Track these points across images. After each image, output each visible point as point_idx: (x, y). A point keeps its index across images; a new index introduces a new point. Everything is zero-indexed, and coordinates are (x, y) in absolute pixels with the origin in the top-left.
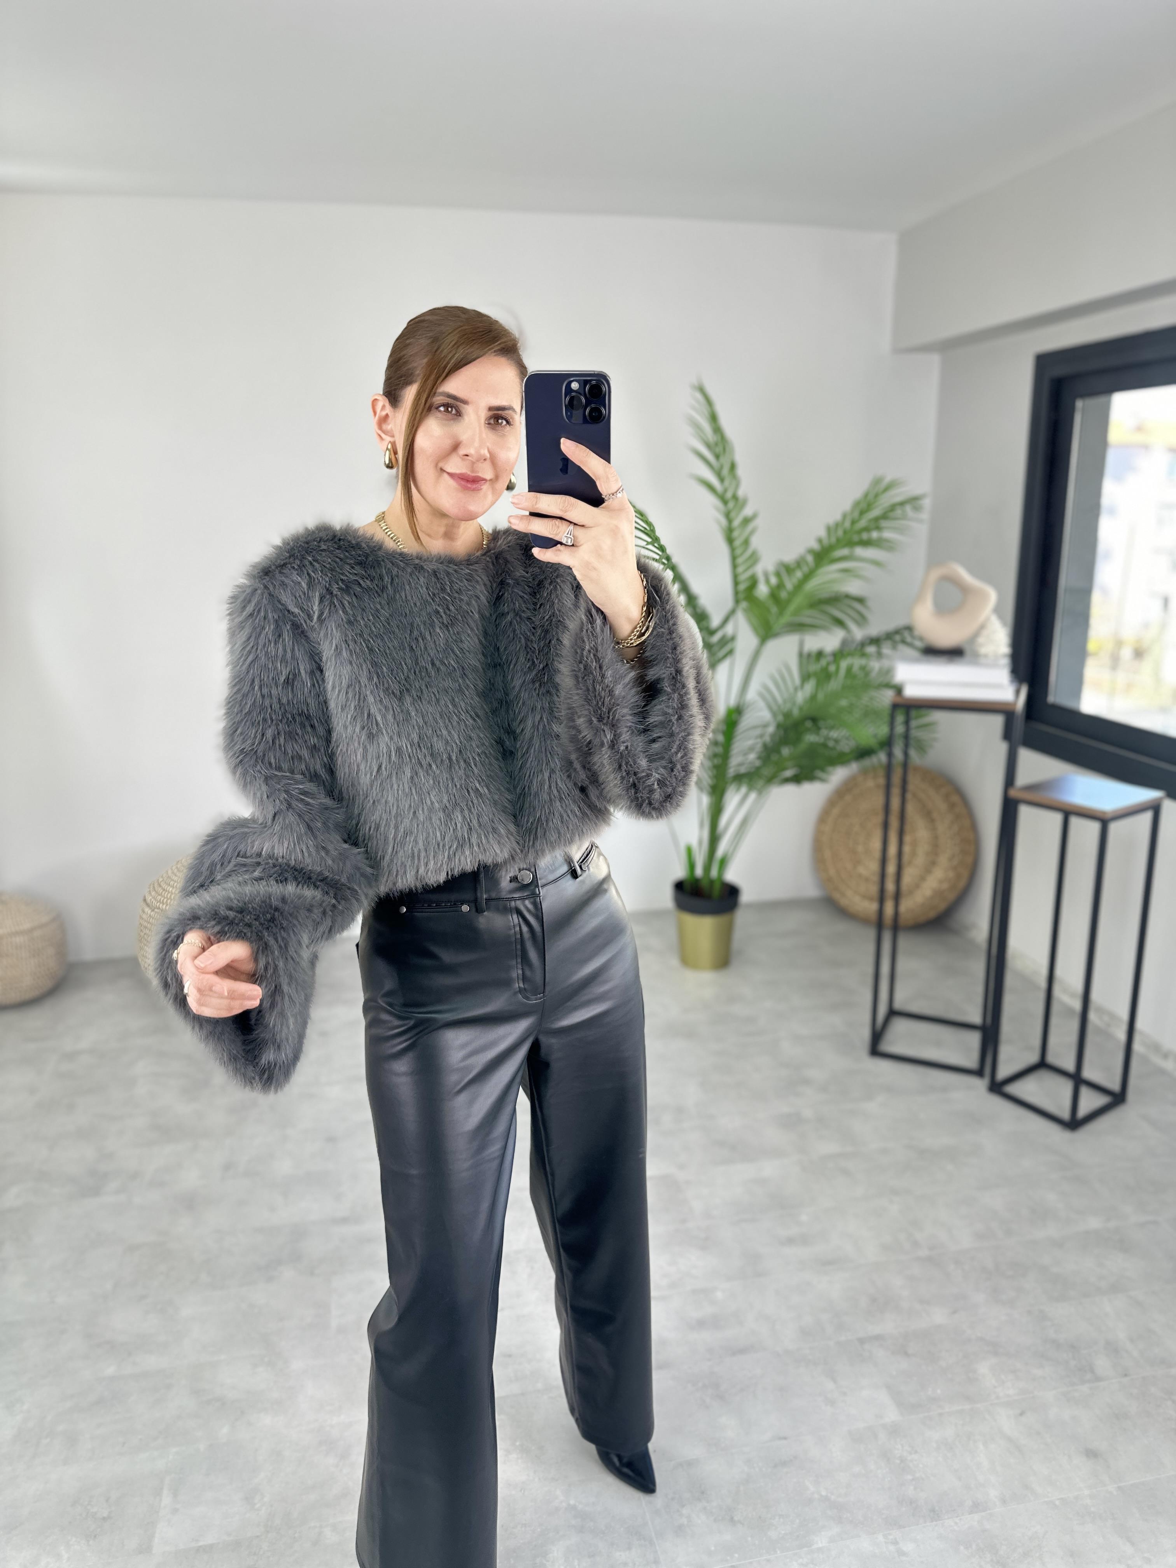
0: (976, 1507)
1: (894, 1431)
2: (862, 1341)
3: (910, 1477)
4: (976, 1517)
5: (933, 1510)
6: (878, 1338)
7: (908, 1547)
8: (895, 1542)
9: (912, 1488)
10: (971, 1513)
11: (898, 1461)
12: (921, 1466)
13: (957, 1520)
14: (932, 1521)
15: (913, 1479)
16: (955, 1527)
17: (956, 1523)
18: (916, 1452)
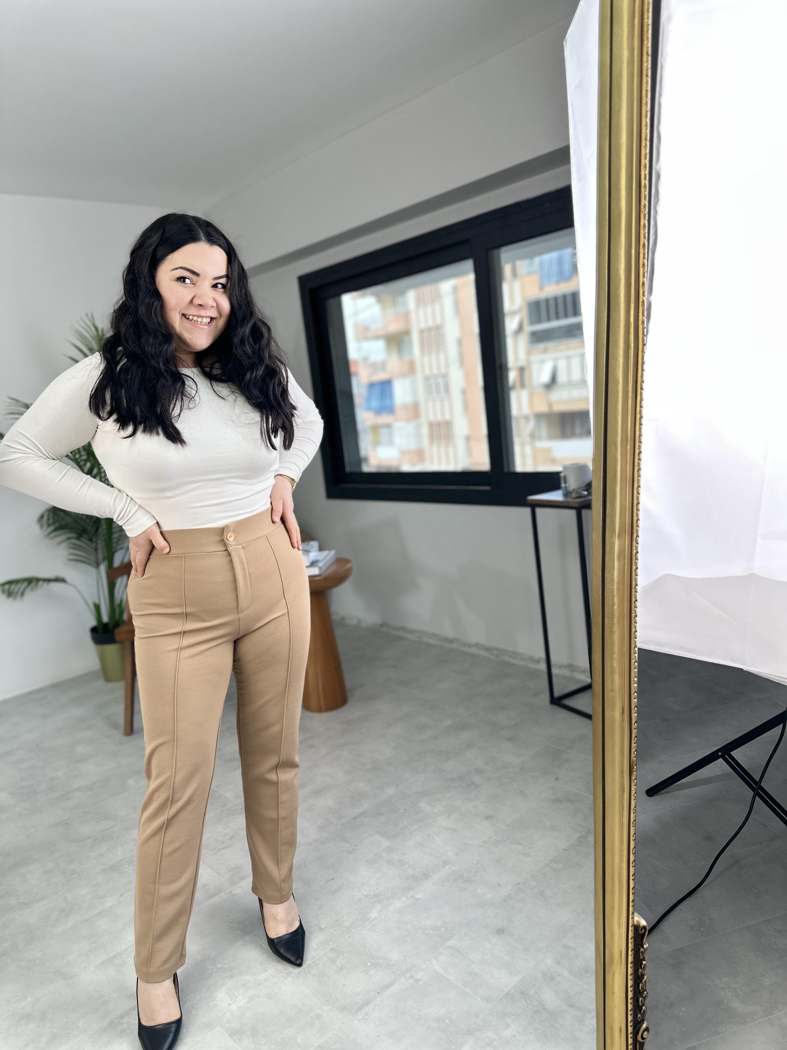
0: (445, 863)
1: (390, 850)
2: (354, 819)
3: (407, 866)
4: (447, 867)
5: (425, 875)
6: (362, 814)
7: (419, 896)
8: (412, 897)
9: (410, 870)
10: (443, 868)
11: (398, 862)
12: (410, 859)
13: (439, 873)
14: (427, 879)
15: (409, 867)
16: (439, 876)
17: (439, 875)
18: (405, 854)
